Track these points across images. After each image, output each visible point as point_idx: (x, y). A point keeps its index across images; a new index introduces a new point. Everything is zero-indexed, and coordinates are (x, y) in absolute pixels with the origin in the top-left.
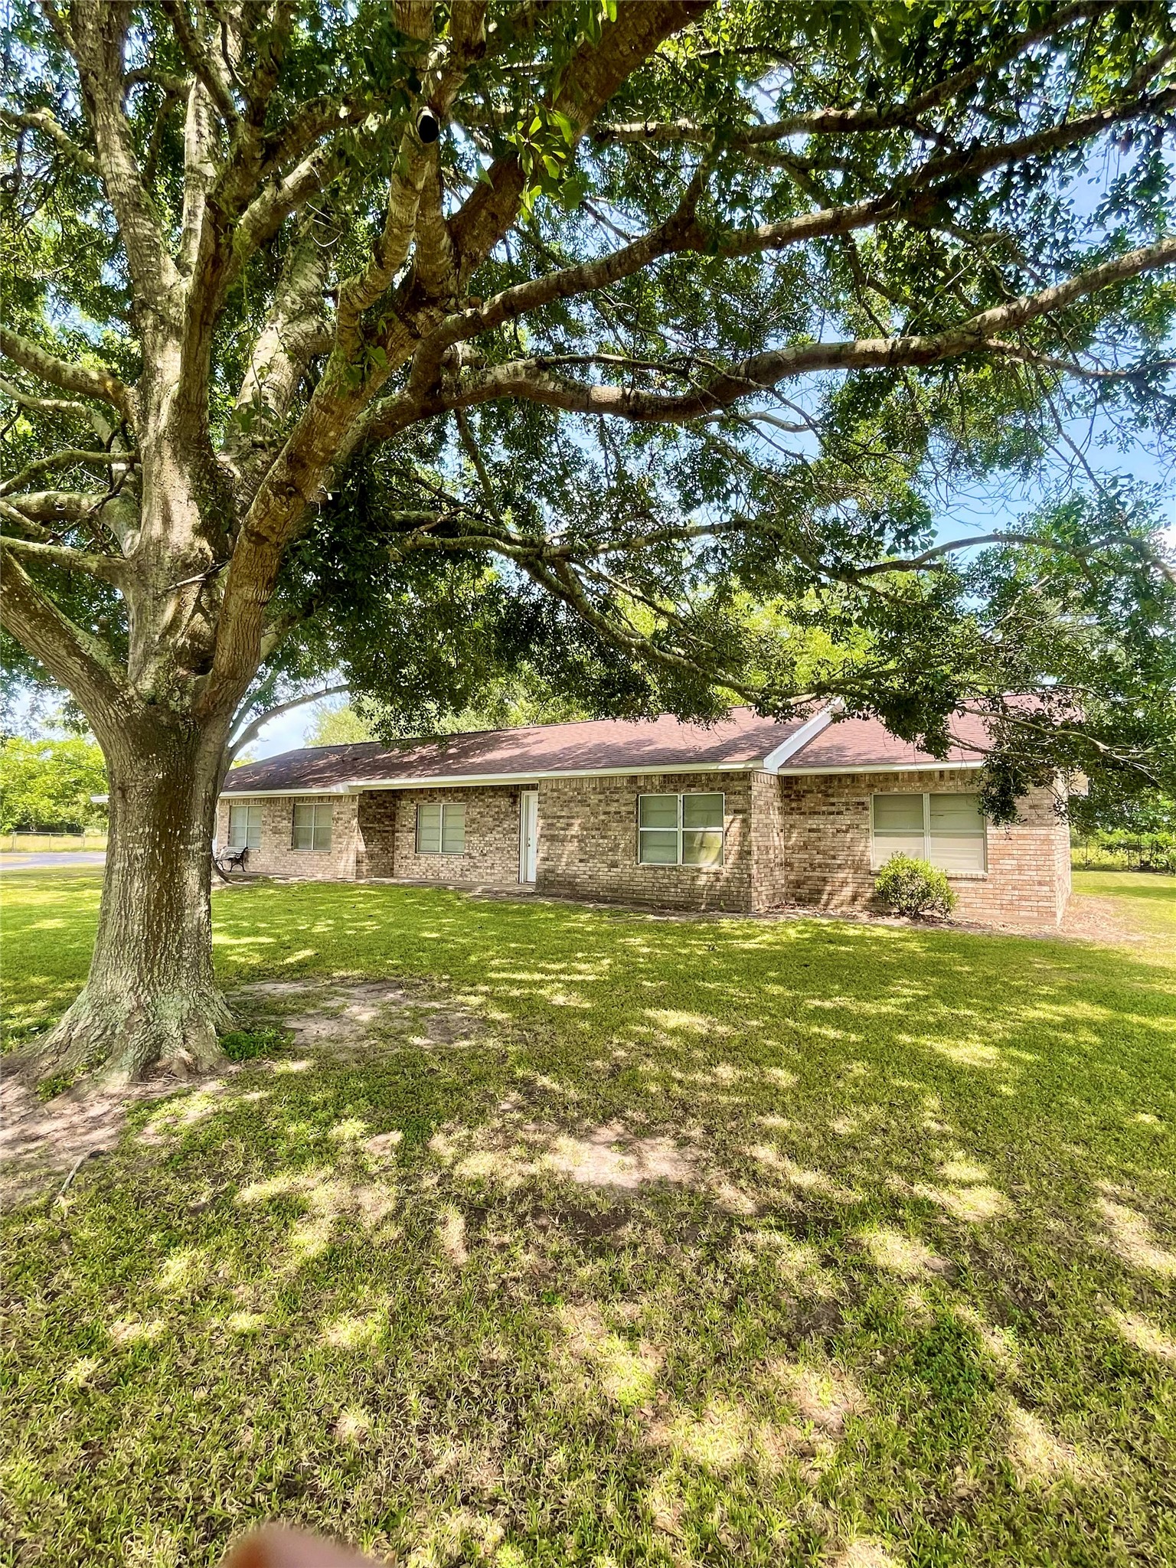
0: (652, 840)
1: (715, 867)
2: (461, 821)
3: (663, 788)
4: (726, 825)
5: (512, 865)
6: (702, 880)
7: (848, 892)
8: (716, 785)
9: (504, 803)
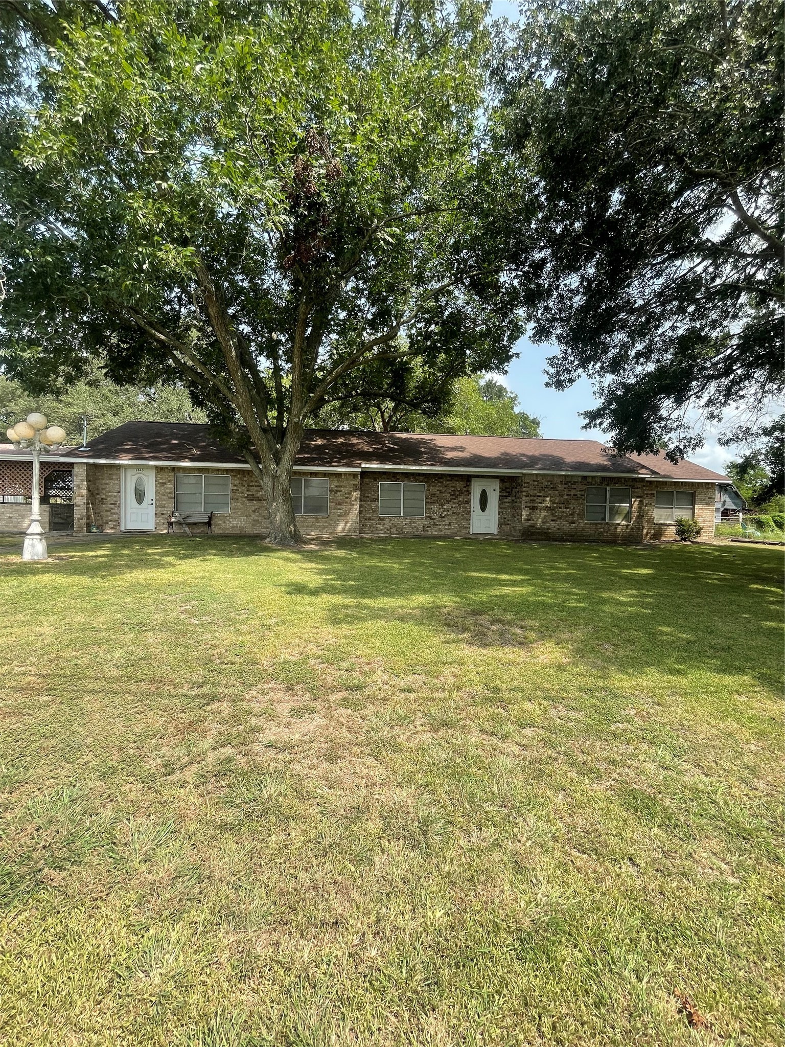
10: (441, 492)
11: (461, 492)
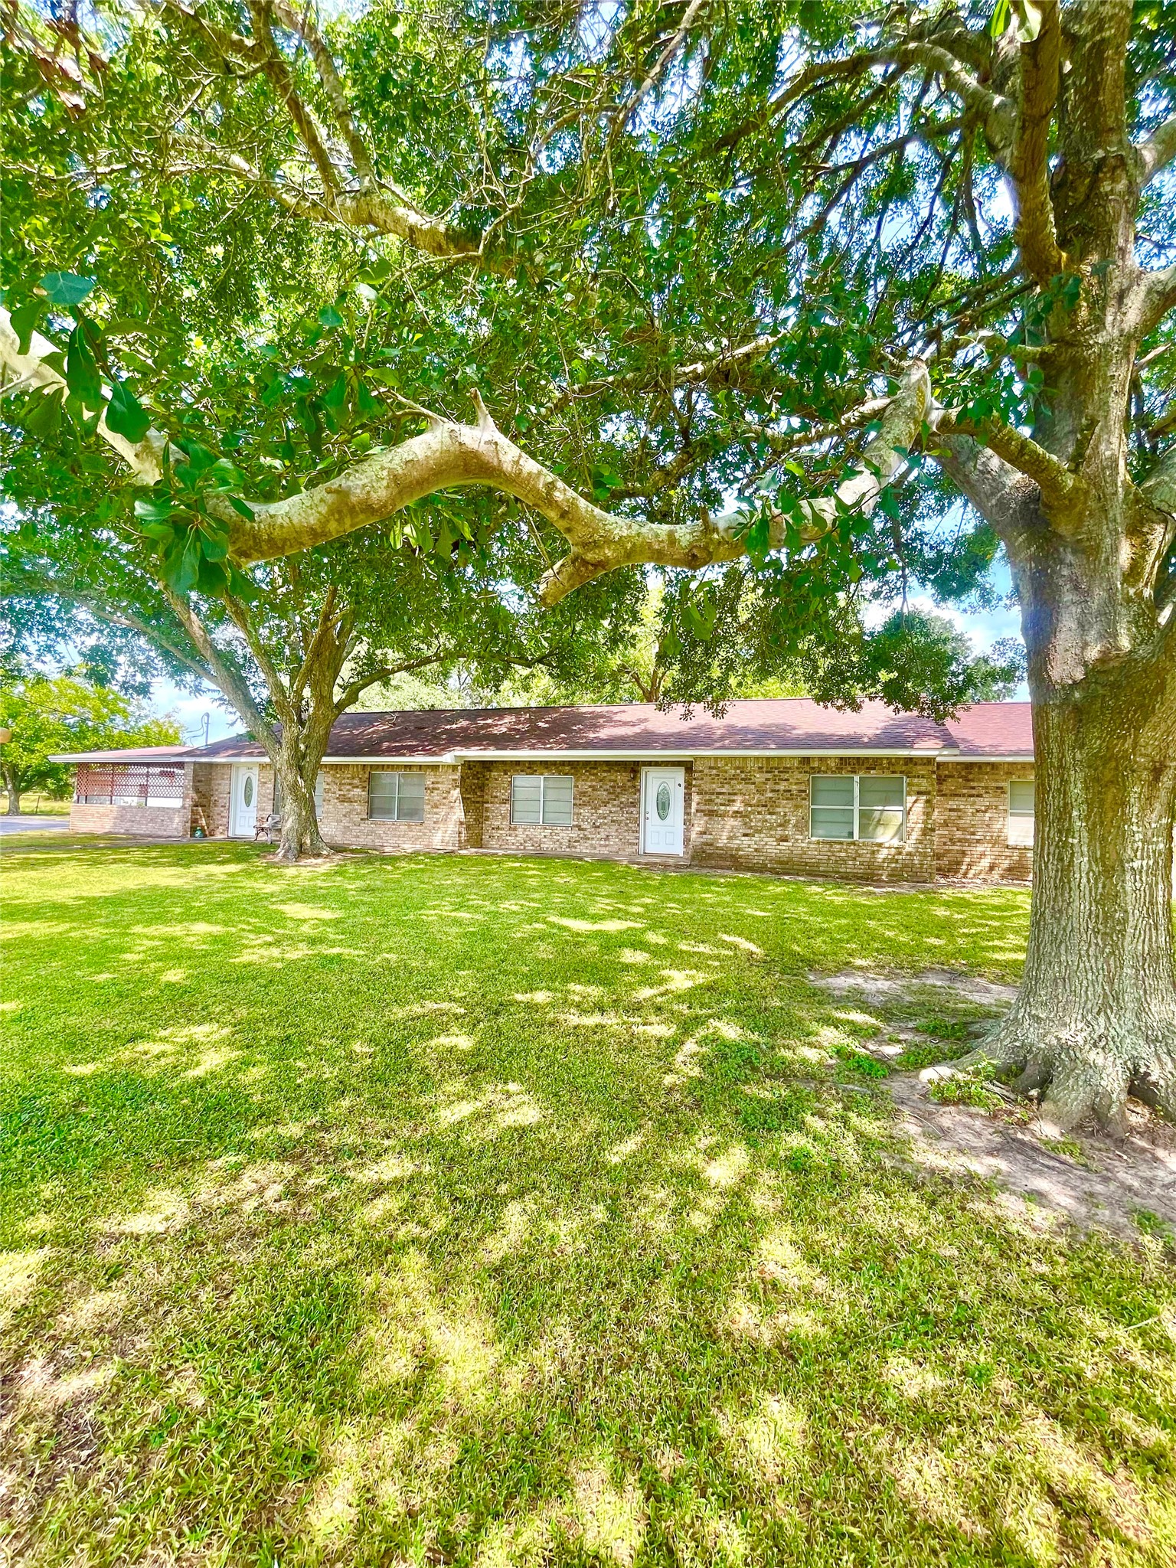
0: (821, 817)
1: (896, 842)
2: (569, 795)
3: (839, 769)
4: (909, 805)
5: (631, 837)
6: (883, 854)
7: (985, 863)
8: (898, 768)
9: (621, 778)
10: (594, 789)
11: (624, 788)
